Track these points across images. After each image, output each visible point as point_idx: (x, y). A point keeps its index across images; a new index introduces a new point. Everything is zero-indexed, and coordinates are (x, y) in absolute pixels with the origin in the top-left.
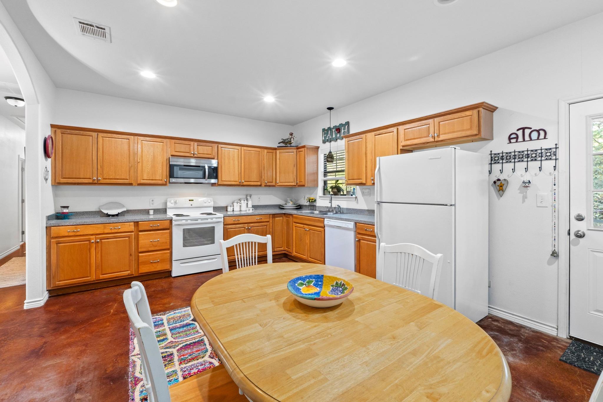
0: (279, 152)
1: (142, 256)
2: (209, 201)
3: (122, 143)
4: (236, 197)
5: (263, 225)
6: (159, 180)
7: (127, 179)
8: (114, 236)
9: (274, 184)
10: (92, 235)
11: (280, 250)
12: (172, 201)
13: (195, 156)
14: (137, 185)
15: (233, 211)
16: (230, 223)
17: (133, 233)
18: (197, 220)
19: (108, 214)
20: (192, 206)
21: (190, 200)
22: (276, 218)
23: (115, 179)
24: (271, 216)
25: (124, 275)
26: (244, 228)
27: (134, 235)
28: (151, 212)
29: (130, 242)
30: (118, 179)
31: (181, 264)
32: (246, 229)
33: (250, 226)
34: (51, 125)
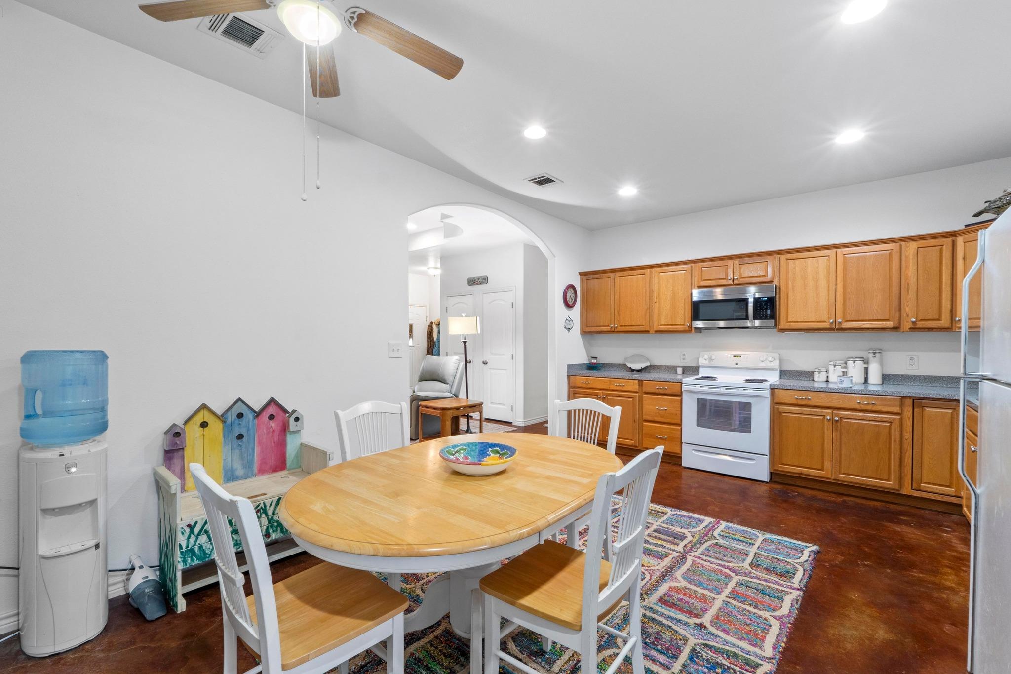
0: (964, 239)
2: (770, 359)
3: (636, 279)
5: (878, 419)
6: (681, 325)
7: (643, 326)
8: (618, 394)
9: (945, 322)
10: (600, 389)
12: (706, 357)
13: (736, 282)
14: (654, 332)
15: (827, 381)
16: (787, 402)
17: (637, 394)
18: (736, 388)
19: (632, 368)
20: (736, 366)
21: (734, 356)
22: (928, 409)
23: (631, 326)
24: (909, 402)
25: (625, 443)
26: (821, 418)
27: (639, 397)
28: (680, 370)
29: (634, 405)
30: (633, 326)
31: (693, 452)
32: (828, 419)
33: (837, 415)
34: (579, 273)
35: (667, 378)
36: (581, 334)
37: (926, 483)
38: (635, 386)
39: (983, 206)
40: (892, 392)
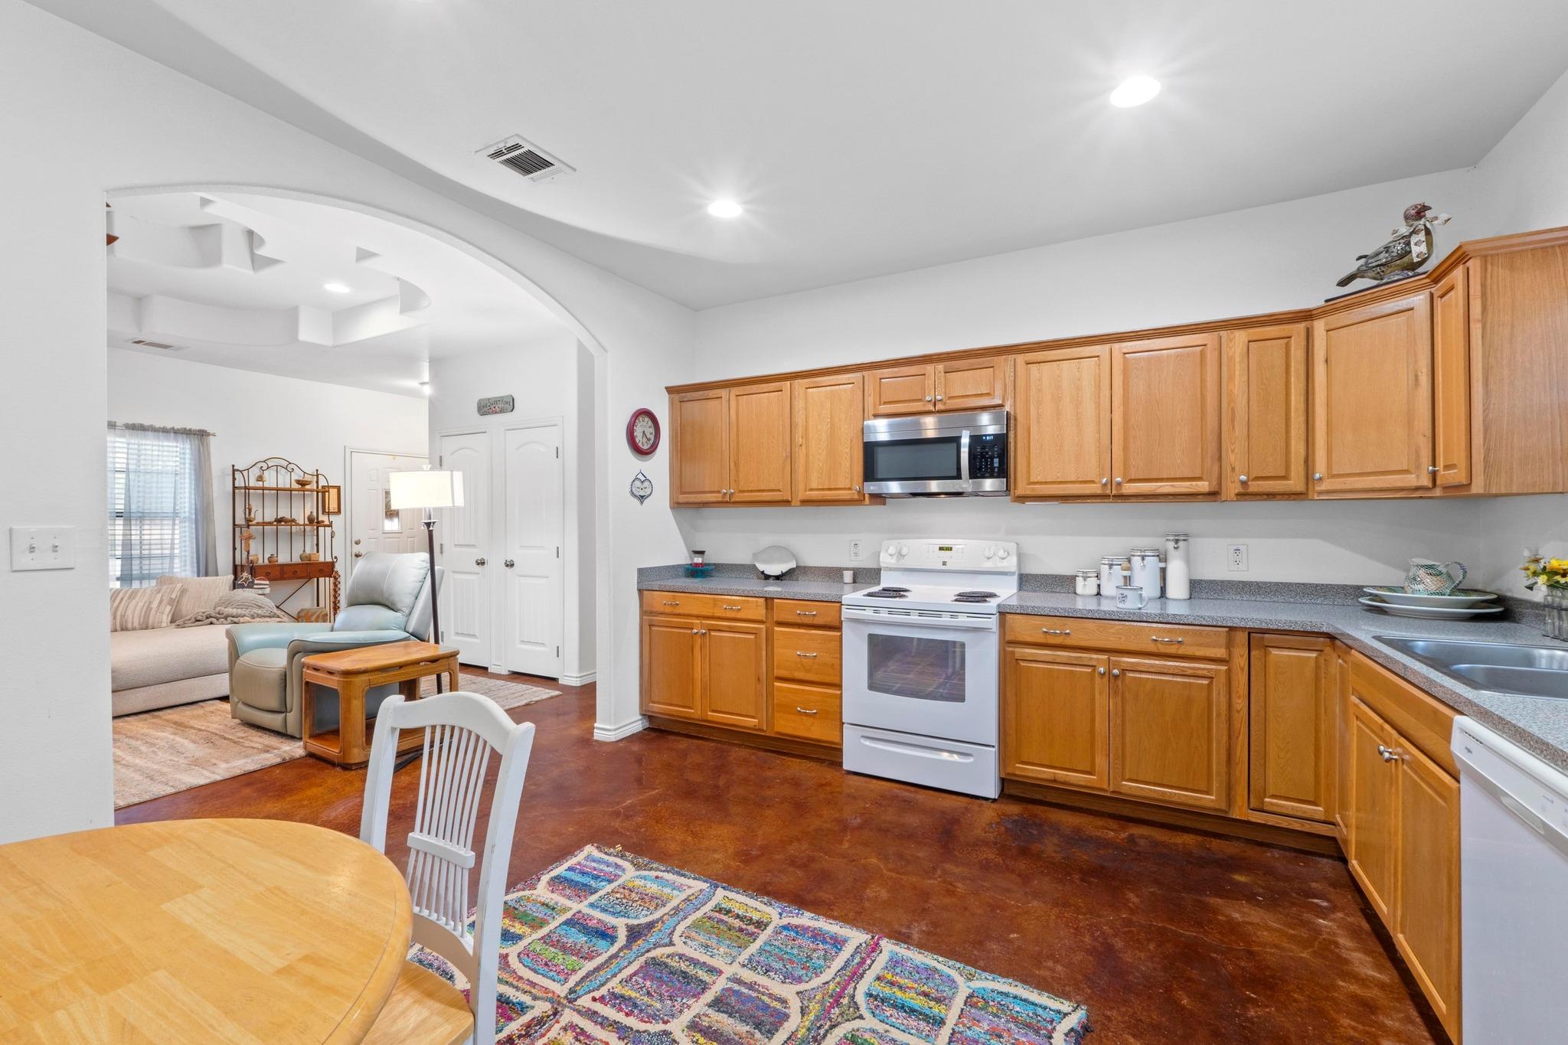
0: (1326, 324)
1: (780, 689)
2: (1001, 553)
3: (765, 401)
4: (1117, 545)
5: (1190, 672)
6: (845, 489)
7: (779, 490)
8: (730, 627)
9: (1295, 483)
10: (698, 617)
11: (1299, 814)
12: (892, 550)
13: (940, 407)
14: (799, 504)
15: (1099, 594)
16: (1029, 639)
17: (762, 626)
18: (938, 613)
19: (765, 573)
20: (944, 567)
21: (941, 549)
22: (1275, 652)
23: (759, 491)
24: (1242, 638)
25: (743, 724)
26: (1089, 670)
27: (766, 632)
28: (848, 576)
29: (758, 648)
30: (763, 491)
31: (863, 741)
32: (1100, 673)
33: (1117, 665)
34: (666, 388)
35: (815, 594)
36: (671, 508)
37: (1273, 796)
38: (758, 611)
39: (1353, 266)
40: (1213, 618)
